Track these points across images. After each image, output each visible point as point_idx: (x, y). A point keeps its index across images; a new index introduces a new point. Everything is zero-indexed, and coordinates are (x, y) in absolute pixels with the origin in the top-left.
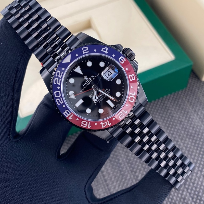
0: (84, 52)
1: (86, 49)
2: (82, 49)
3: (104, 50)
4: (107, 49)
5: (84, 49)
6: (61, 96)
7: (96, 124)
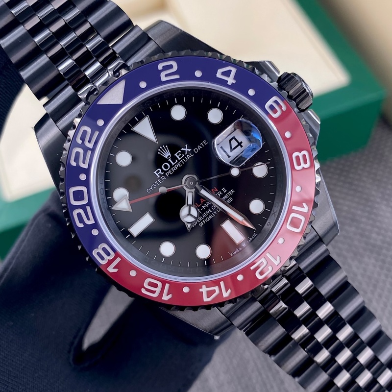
0: (166, 75)
1: (171, 67)
2: (160, 67)
3: (223, 73)
4: (234, 70)
5: (166, 68)
6: (90, 203)
7: (186, 290)
